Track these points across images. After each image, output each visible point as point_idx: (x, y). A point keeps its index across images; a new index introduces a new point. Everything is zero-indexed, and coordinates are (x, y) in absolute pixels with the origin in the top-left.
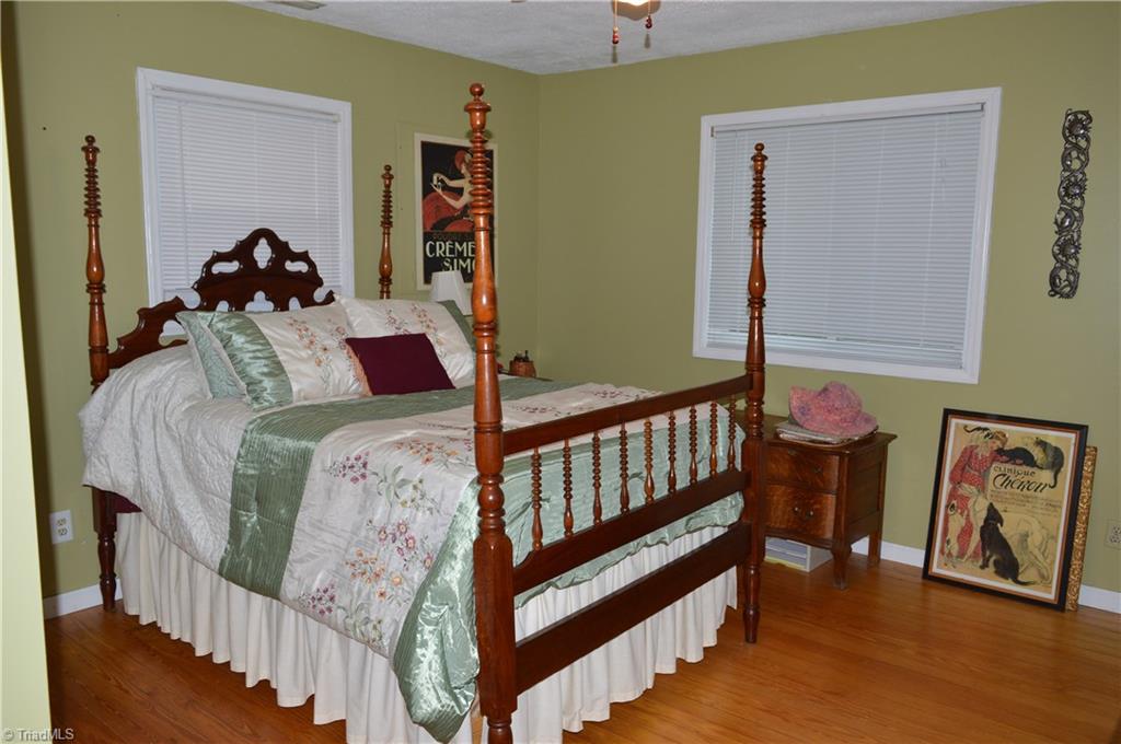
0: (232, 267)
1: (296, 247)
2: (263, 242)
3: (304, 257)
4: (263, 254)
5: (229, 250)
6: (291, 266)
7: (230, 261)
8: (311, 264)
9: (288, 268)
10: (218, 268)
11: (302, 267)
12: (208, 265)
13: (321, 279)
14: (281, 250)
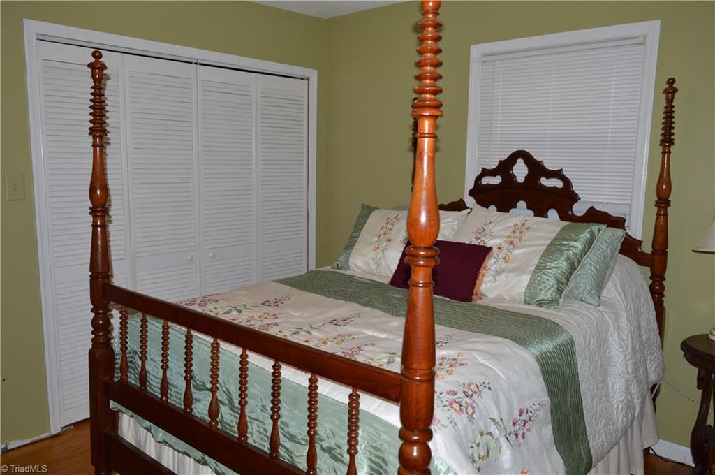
0: (496, 180)
1: (550, 165)
2: (520, 162)
3: (558, 174)
4: (520, 171)
5: (495, 167)
6: (545, 182)
7: (495, 176)
8: (567, 182)
9: (543, 183)
10: (486, 181)
11: (558, 184)
12: (479, 178)
13: (576, 195)
14: (536, 169)
